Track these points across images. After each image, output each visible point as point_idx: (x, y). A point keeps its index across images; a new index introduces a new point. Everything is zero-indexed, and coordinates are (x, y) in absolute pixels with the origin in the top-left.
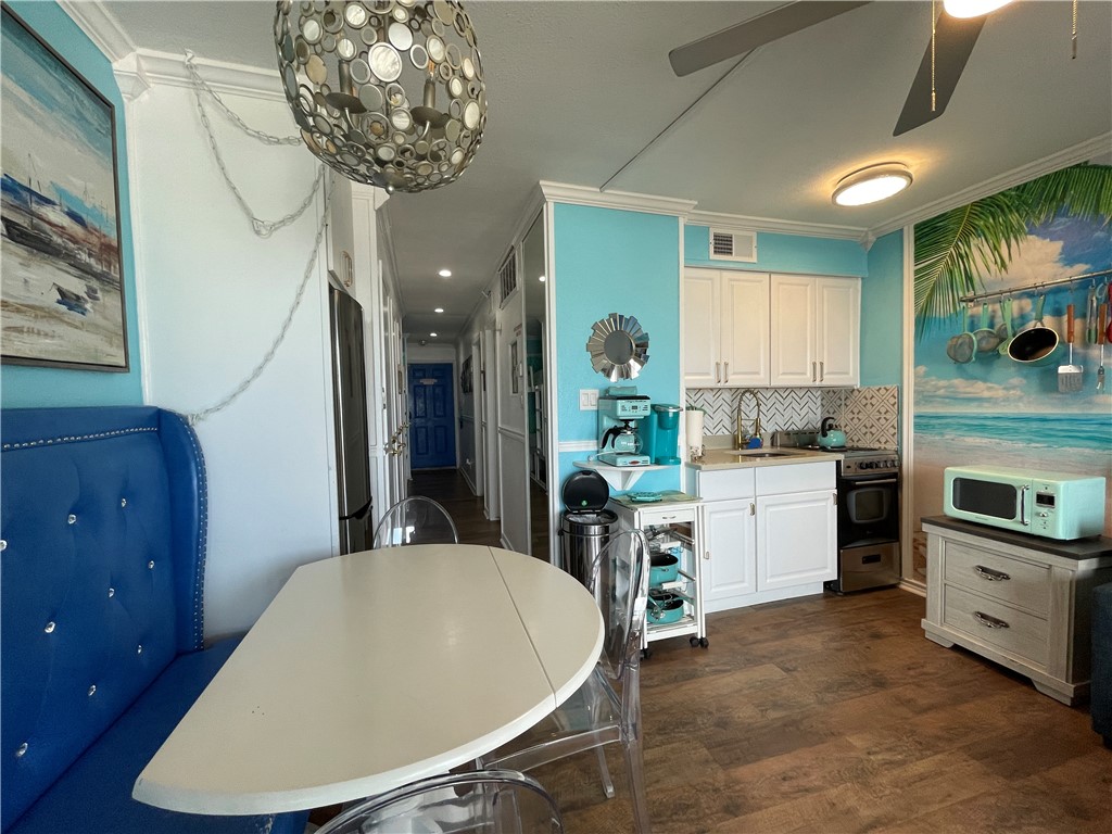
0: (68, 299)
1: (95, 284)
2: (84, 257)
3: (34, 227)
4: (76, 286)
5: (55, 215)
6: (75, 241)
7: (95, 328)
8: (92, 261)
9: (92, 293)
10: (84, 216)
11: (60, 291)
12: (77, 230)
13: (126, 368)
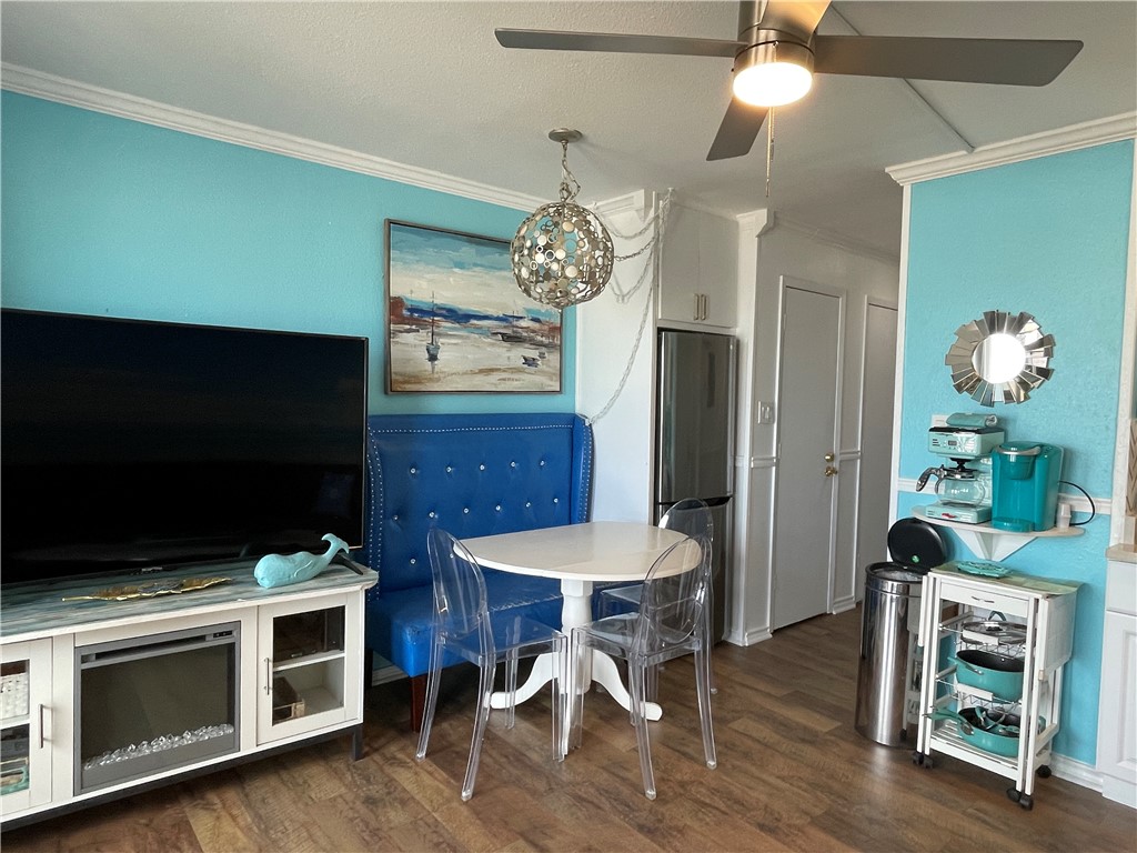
0: (529, 362)
1: (544, 350)
2: (539, 338)
3: (514, 332)
4: (533, 353)
5: (523, 323)
6: (533, 331)
7: (543, 373)
8: (544, 339)
9: (542, 356)
10: (541, 318)
11: (525, 358)
12: (537, 325)
13: (560, 392)
